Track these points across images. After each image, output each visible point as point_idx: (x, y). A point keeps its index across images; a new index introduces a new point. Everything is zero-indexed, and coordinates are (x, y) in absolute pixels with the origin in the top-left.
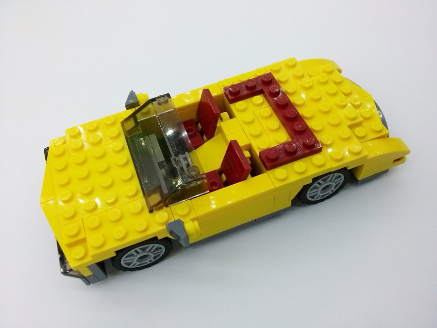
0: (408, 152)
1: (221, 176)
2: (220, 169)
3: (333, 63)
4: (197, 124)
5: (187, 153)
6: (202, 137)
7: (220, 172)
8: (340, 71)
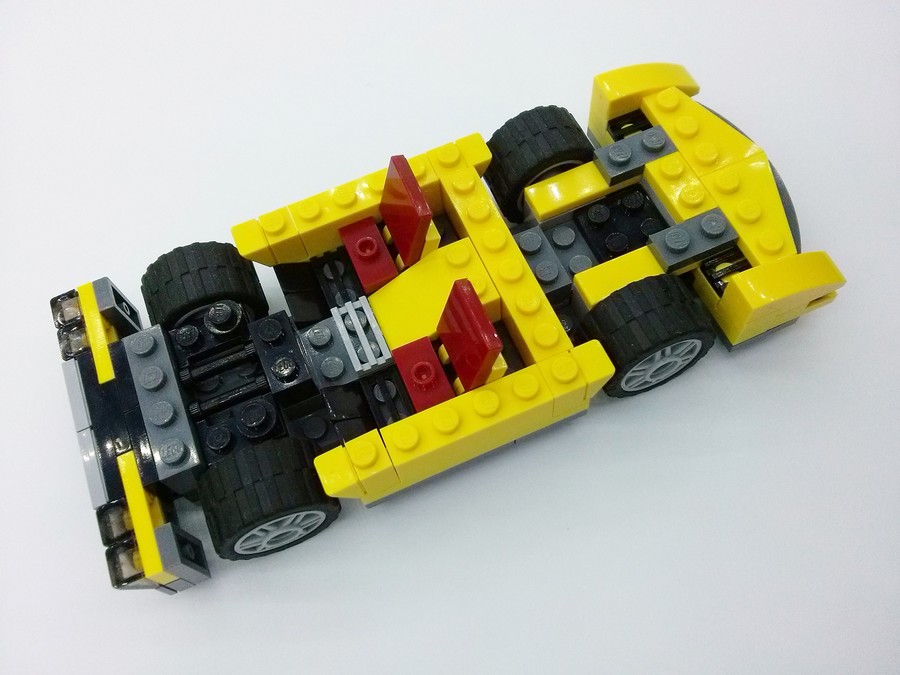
0: (841, 282)
1: (437, 351)
2: (434, 335)
3: (676, 70)
4: (381, 226)
5: (363, 299)
6: (394, 257)
7: (436, 341)
8: (691, 92)
